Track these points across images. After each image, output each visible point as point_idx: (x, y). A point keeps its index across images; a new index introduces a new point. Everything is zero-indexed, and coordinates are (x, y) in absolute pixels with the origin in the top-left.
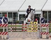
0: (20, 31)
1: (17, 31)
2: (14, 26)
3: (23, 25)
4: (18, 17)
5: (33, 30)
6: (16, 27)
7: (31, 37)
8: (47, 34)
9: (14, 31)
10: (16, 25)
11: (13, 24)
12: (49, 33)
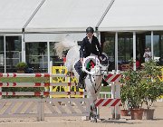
1: (18, 97)
2: (8, 79)
3: (37, 76)
5: (69, 93)
6: (15, 84)
8: (114, 105)
9: (9, 97)
10: (15, 76)
11: (5, 74)
12: (120, 102)
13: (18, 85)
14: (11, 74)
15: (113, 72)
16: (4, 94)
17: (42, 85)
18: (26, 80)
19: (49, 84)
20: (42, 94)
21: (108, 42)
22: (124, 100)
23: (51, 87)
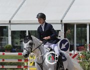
0: (14, 69)
3: (19, 54)
4: (8, 36)
6: (3, 60)
10: (4, 54)
13: (6, 61)
15: (72, 52)
17: (23, 61)
18: (12, 57)
19: (27, 60)
20: (22, 67)
21: (69, 30)
23: (29, 62)
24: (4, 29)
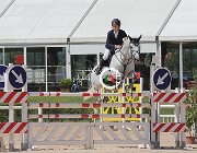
0: (75, 120)
1: (62, 120)
2: (50, 100)
3: (84, 95)
4: (65, 65)
5: (123, 116)
6: (58, 105)
7: (116, 140)
8: (177, 130)
9: (51, 120)
10: (58, 95)
11: (46, 93)
12: (185, 127)
13: (62, 106)
14: (54, 93)
15: (176, 91)
16: (46, 116)
17: (91, 106)
18: (72, 100)
19: (99, 105)
20: (90, 117)
21: (170, 53)
22: (191, 124)
23: (101, 108)
24: (60, 53)
